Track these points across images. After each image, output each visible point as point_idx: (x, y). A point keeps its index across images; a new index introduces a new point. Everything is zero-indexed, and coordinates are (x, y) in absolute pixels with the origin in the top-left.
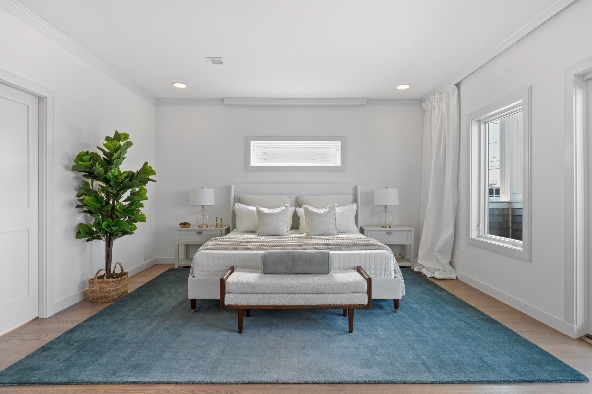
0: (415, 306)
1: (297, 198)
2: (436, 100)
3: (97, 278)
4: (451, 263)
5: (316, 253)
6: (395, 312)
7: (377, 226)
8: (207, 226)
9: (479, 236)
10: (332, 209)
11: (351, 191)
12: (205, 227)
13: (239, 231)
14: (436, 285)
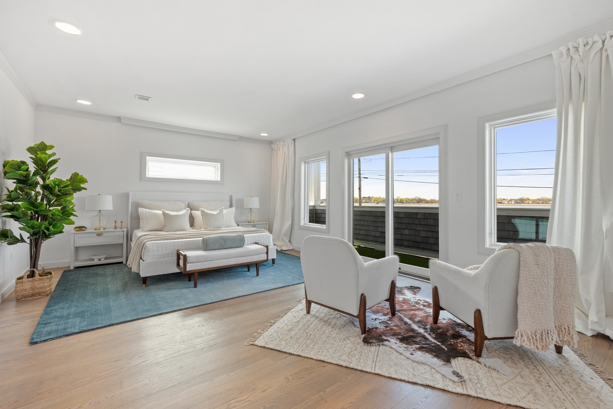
0: (280, 262)
1: (189, 203)
2: (281, 145)
3: (26, 278)
4: (290, 241)
5: (236, 235)
6: (273, 266)
7: (245, 222)
8: (104, 229)
9: (305, 224)
10: (221, 211)
11: (228, 198)
12: (102, 229)
13: (145, 230)
14: (285, 253)
